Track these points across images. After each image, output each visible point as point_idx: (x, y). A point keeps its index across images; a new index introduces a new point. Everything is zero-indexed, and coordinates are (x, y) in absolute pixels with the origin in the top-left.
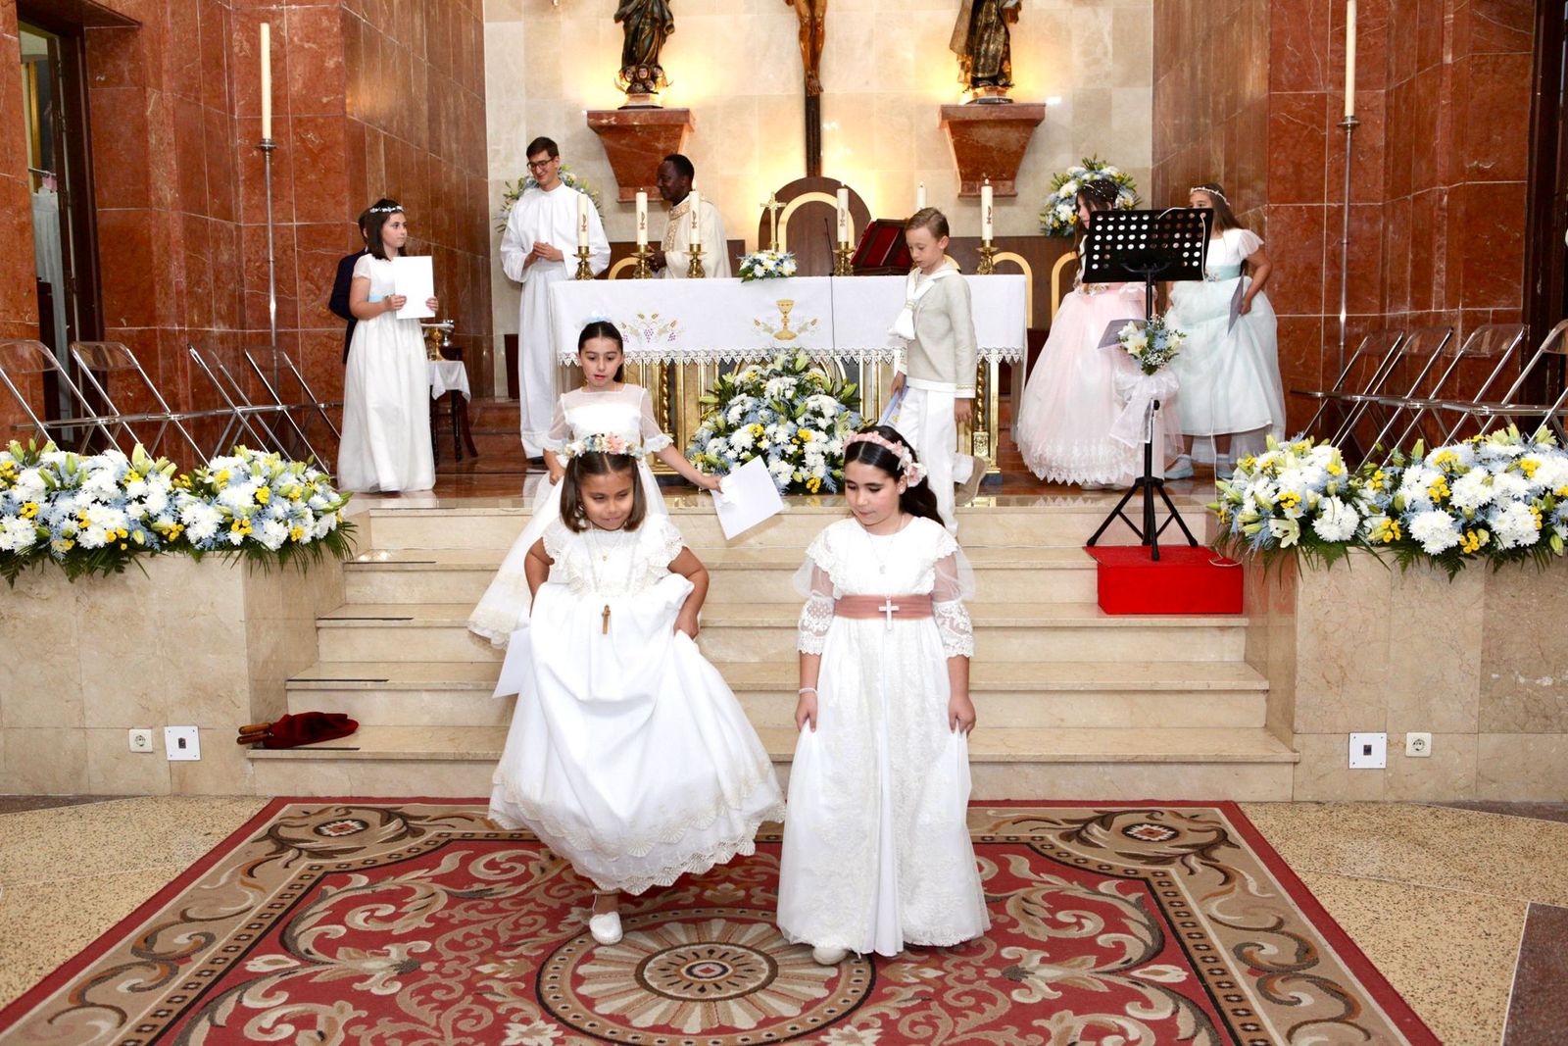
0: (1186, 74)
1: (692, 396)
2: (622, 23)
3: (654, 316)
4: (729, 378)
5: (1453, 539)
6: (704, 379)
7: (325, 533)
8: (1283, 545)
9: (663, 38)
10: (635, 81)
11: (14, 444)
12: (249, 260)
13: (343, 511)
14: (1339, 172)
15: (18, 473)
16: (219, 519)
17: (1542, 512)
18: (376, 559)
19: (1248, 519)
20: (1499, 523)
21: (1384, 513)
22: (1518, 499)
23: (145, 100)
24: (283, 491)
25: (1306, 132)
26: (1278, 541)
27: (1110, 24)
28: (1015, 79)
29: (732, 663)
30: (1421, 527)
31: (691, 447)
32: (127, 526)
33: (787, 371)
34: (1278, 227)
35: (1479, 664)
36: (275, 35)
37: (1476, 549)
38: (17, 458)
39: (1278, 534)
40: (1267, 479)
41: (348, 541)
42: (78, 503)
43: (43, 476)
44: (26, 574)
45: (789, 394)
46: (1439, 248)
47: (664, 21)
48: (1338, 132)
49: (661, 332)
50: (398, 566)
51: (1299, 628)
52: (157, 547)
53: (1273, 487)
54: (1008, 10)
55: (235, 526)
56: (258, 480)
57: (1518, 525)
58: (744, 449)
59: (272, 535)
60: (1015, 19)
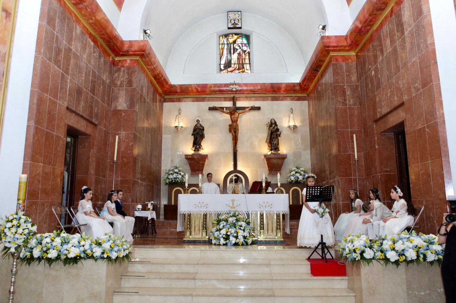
0: (318, 148)
1: (210, 221)
2: (193, 136)
3: (203, 203)
4: (220, 217)
5: (397, 258)
6: (214, 218)
7: (125, 255)
8: (357, 259)
9: (202, 139)
10: (196, 148)
11: (55, 231)
12: (108, 187)
13: (130, 249)
14: (355, 170)
15: (55, 238)
16: (102, 251)
17: (416, 251)
18: (136, 261)
19: (347, 253)
20: (407, 254)
21: (380, 252)
22: (410, 248)
23: (90, 152)
24: (117, 244)
25: (347, 162)
26: (355, 258)
27: (300, 138)
28: (280, 149)
29: (223, 289)
30: (389, 255)
31: (211, 234)
32: (79, 252)
33: (234, 216)
34: (343, 183)
35: (406, 289)
36: (119, 138)
37: (403, 260)
38: (55, 235)
39: (355, 257)
40: (351, 243)
41: (130, 256)
42: (68, 246)
43: (61, 240)
44: (54, 264)
45: (234, 221)
46: (379, 187)
47: (203, 135)
48: (354, 162)
49: (204, 206)
50: (141, 262)
51: (362, 280)
52: (86, 258)
53: (352, 245)
54: (278, 134)
55: (105, 253)
56: (111, 241)
57: (411, 255)
58: (224, 234)
59: (114, 255)
60: (280, 136)
